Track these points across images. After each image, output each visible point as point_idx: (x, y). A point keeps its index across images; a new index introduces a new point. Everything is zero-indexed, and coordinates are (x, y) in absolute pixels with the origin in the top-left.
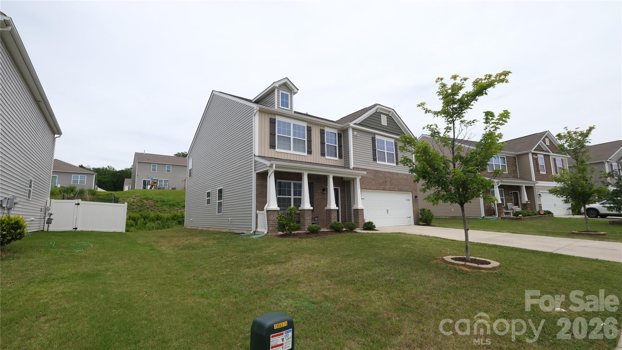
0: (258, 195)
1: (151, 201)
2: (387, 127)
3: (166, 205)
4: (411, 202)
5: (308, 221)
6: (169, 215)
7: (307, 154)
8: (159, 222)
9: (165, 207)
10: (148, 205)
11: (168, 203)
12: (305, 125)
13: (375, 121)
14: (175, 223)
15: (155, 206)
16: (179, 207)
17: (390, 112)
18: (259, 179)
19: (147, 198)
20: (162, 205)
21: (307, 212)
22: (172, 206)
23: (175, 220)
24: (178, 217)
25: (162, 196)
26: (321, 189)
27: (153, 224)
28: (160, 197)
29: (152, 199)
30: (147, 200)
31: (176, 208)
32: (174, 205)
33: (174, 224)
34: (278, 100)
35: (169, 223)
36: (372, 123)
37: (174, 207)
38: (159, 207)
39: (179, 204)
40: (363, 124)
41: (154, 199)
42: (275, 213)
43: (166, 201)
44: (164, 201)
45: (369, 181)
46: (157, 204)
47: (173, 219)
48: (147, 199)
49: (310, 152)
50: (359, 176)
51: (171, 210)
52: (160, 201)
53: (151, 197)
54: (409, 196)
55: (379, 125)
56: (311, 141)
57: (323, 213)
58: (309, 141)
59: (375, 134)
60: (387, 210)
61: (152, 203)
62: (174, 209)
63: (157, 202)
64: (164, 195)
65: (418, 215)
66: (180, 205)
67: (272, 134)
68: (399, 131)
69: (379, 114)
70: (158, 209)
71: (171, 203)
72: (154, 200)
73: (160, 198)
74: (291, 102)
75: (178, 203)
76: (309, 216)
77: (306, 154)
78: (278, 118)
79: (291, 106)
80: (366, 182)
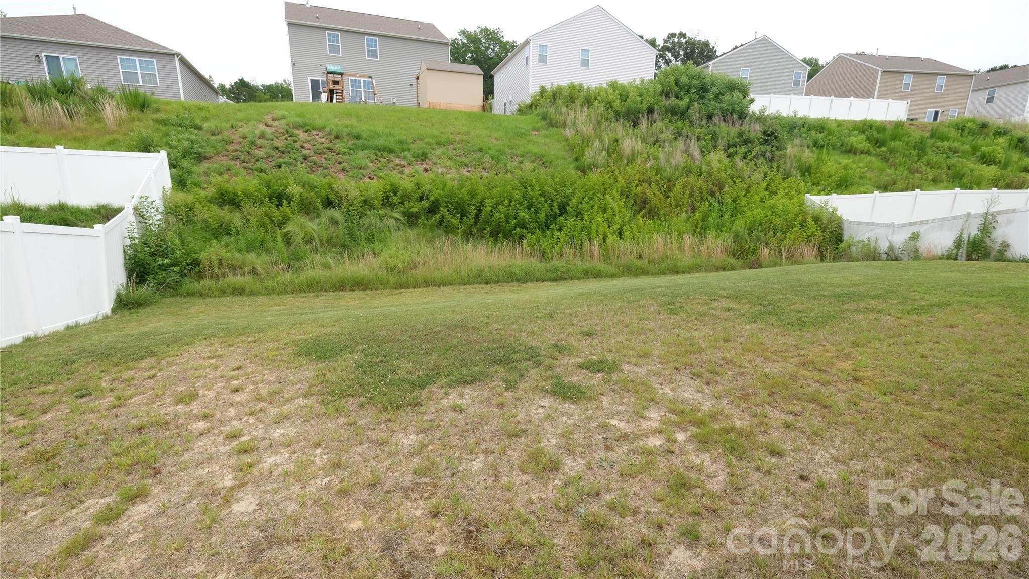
1: (321, 134)
3: (364, 147)
6: (375, 187)
8: (336, 214)
9: (361, 154)
10: (307, 145)
11: (370, 143)
14: (396, 219)
15: (330, 150)
16: (405, 158)
19: (306, 125)
20: (354, 149)
22: (385, 154)
23: (393, 206)
24: (405, 198)
25: (354, 121)
27: (312, 226)
28: (347, 122)
29: (321, 129)
30: (306, 131)
31: (398, 162)
32: (391, 151)
33: (391, 222)
35: (371, 218)
37: (392, 156)
38: (344, 154)
39: (405, 147)
41: (327, 129)
43: (365, 136)
44: (358, 137)
46: (339, 146)
47: (386, 201)
48: (306, 127)
51: (380, 165)
52: (348, 134)
53: (319, 122)
61: (321, 140)
62: (391, 165)
63: (337, 137)
64: (359, 118)
66: (409, 150)
70: (340, 163)
71: (381, 142)
72: (330, 133)
73: (346, 127)
75: (401, 142)
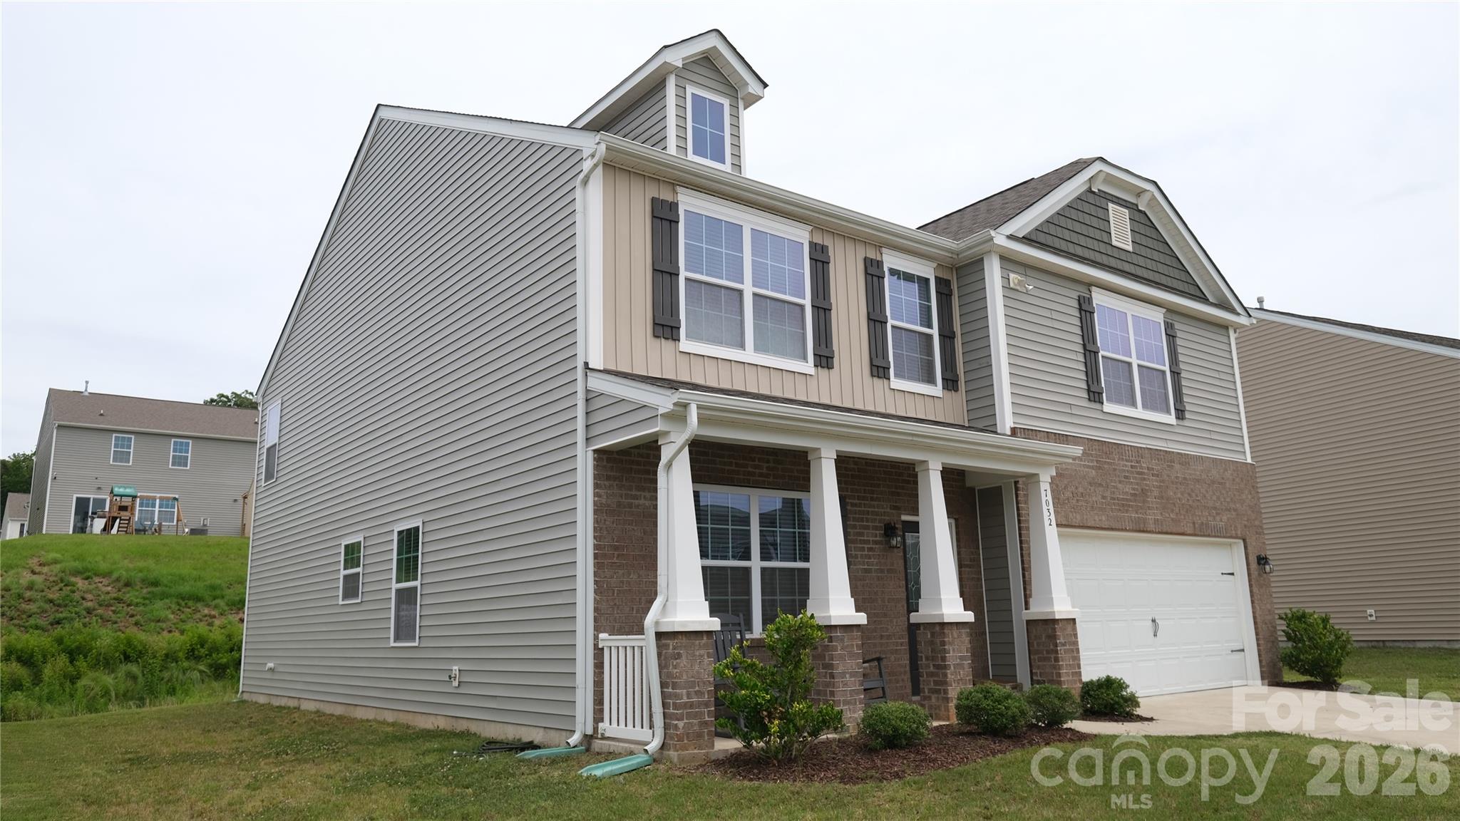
0: (605, 556)
1: (105, 581)
2: (1136, 259)
3: (164, 596)
4: (1241, 585)
5: (845, 685)
6: (178, 640)
7: (816, 366)
8: (134, 668)
9: (159, 604)
10: (89, 596)
11: (172, 591)
12: (801, 235)
13: (1084, 230)
14: (201, 672)
15: (119, 600)
16: (216, 607)
17: (1140, 193)
18: (608, 478)
19: (87, 570)
20: (151, 598)
21: (842, 640)
22: (190, 603)
23: (198, 659)
24: (215, 649)
25: (151, 563)
26: (876, 528)
27: (108, 680)
28: (141, 564)
29: (107, 575)
30: (87, 578)
31: (206, 611)
32: (198, 599)
33: (196, 675)
34: (682, 128)
35: (174, 671)
36: (1075, 238)
37: (199, 605)
38: (137, 605)
39: (218, 593)
40: (1042, 238)
41: (115, 575)
42: (700, 647)
43: (165, 582)
44: (155, 583)
45: (1081, 490)
46: (130, 595)
47: (192, 654)
48: (86, 573)
49: (824, 360)
50: (1045, 465)
51: (183, 616)
52: (143, 581)
53: (104, 566)
54: (1234, 559)
55: (1103, 248)
56: (827, 310)
57: (889, 637)
58: (822, 310)
59: (1090, 284)
60: (1154, 621)
61: (106, 588)
62: (198, 616)
63: (127, 584)
64: (157, 557)
65: (1274, 641)
66: (223, 597)
67: (664, 273)
68: (1176, 273)
69: (1099, 201)
70: (132, 616)
71: (186, 588)
72: (118, 580)
73: (141, 571)
74: (736, 136)
75: (213, 588)
76: (852, 655)
77: (808, 367)
78: (688, 202)
79: (737, 156)
80: (1068, 494)
